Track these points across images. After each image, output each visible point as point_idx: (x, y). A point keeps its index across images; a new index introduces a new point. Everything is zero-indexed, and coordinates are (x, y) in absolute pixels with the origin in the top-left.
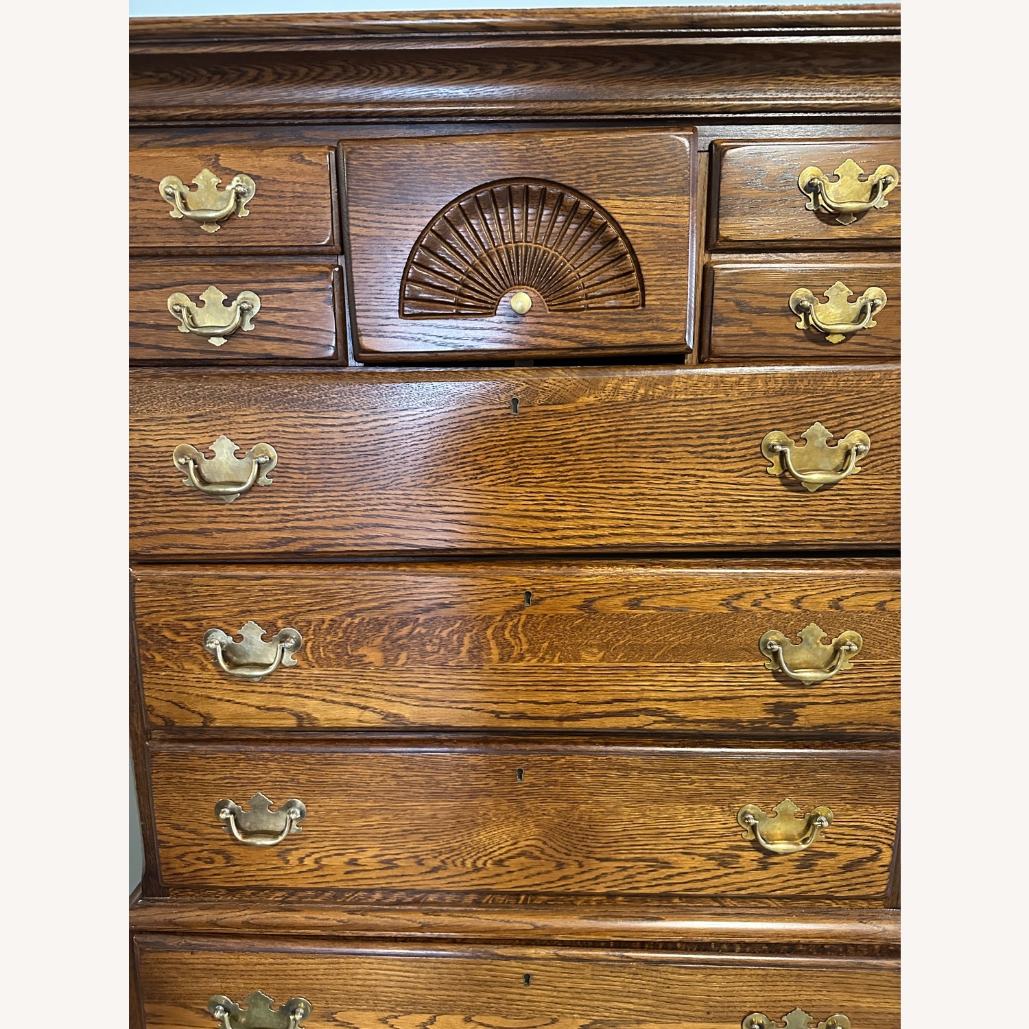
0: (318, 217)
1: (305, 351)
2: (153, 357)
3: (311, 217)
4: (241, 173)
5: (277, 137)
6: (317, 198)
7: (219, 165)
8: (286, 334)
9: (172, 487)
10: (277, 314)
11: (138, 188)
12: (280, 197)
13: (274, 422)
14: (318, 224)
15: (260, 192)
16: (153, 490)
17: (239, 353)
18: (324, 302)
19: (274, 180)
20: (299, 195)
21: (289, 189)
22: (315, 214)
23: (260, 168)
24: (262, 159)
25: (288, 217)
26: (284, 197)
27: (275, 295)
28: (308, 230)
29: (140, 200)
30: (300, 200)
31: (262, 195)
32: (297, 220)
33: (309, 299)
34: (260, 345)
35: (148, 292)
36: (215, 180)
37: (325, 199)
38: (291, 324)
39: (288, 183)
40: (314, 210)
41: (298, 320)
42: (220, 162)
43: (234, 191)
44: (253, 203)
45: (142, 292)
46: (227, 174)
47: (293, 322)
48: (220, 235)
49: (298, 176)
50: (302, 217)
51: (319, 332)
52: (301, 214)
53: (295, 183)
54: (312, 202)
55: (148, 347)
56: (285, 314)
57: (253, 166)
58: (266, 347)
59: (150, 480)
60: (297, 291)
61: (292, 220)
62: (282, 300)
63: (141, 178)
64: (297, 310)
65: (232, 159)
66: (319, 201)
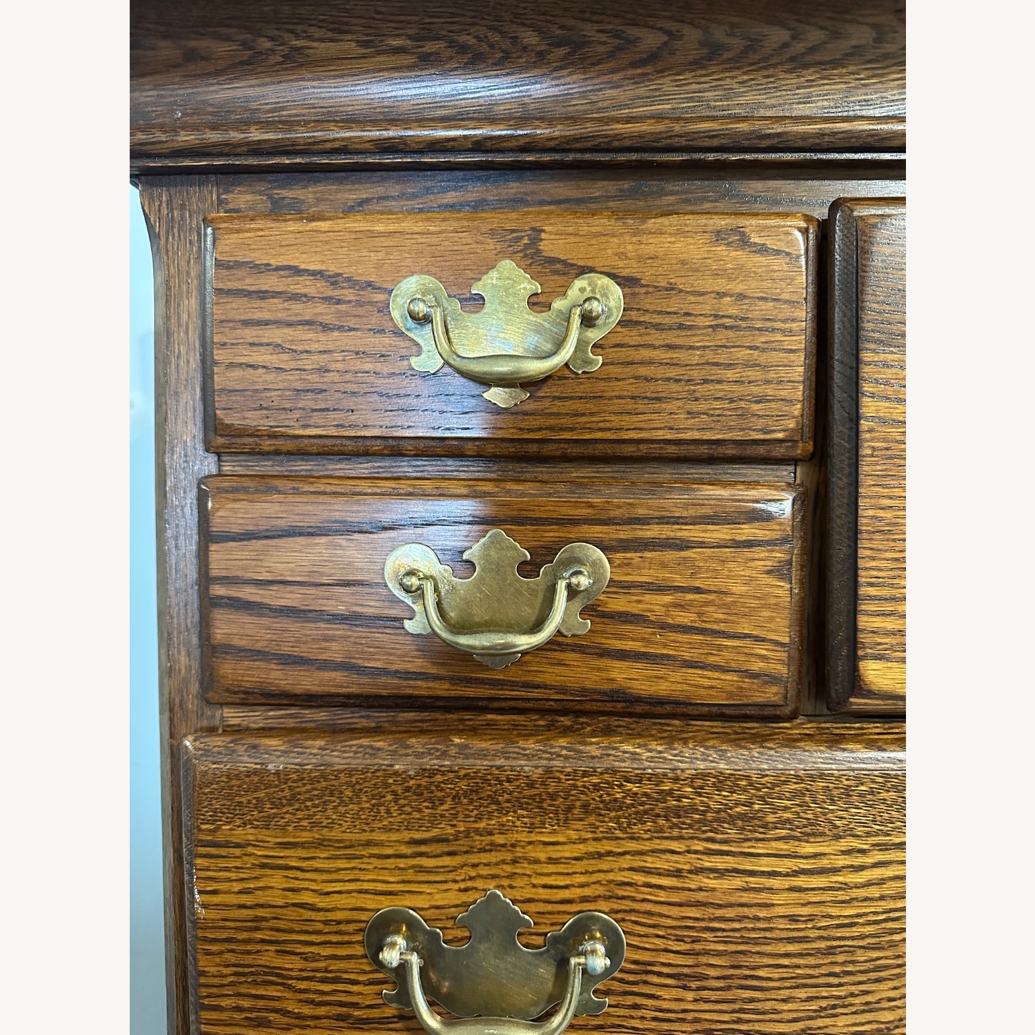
0: (772, 375)
1: (712, 687)
2: (333, 690)
3: (754, 374)
4: (592, 270)
5: (672, 193)
6: (773, 330)
7: (538, 252)
8: (665, 646)
9: (355, 1005)
10: (647, 598)
11: (339, 302)
12: (681, 327)
13: (626, 862)
14: (770, 391)
15: (634, 315)
16: (307, 1010)
17: (545, 687)
18: (769, 572)
19: (671, 288)
20: (727, 321)
21: (707, 309)
22: (764, 368)
23: (640, 259)
24: (644, 238)
25: (695, 374)
26: (690, 328)
27: (648, 554)
28: (743, 404)
29: (340, 328)
30: (730, 333)
31: (638, 323)
32: (719, 382)
33: (731, 565)
34: (599, 670)
35: (340, 540)
36: (528, 286)
37: (791, 333)
38: (679, 620)
39: (702, 294)
40: (763, 358)
41: (700, 614)
42: (543, 246)
43: (578, 311)
44: (615, 340)
45: (323, 540)
46: (556, 272)
47: (685, 618)
48: (525, 413)
49: (730, 279)
50: (730, 374)
51: (747, 642)
52: (730, 366)
53: (720, 295)
54: (760, 340)
55: (325, 665)
56: (667, 599)
57: (623, 255)
58: (613, 675)
59: (303, 985)
60: (702, 545)
61: (706, 381)
62: (663, 565)
63: (349, 279)
64: (698, 590)
65: (572, 239)
66: (779, 337)
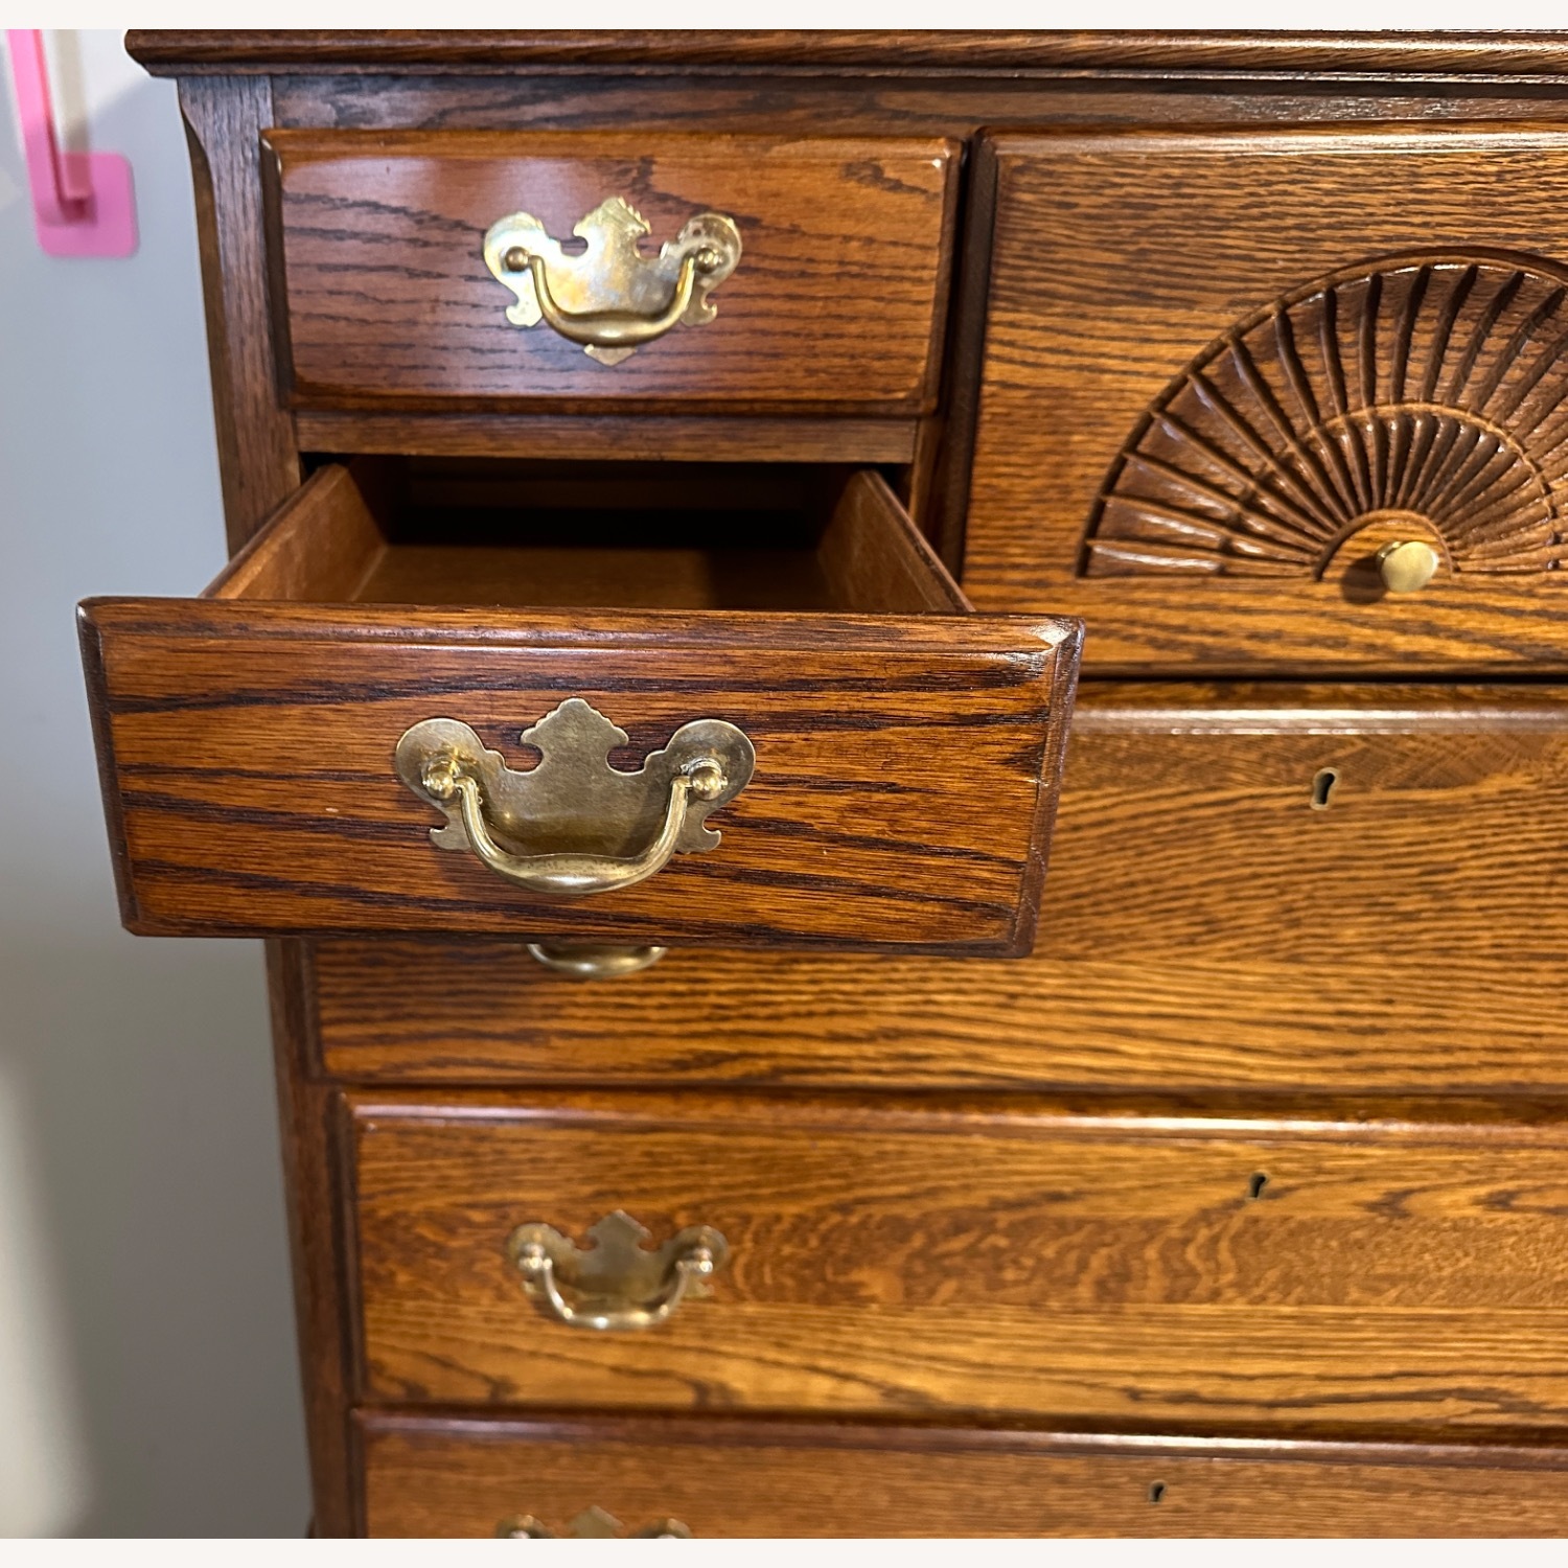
0: (896, 330)
3: (880, 328)
4: (707, 208)
5: (803, 106)
6: (902, 279)
7: (648, 187)
11: (426, 244)
12: (803, 274)
14: (893, 346)
15: (752, 261)
19: (794, 230)
20: (855, 269)
21: (832, 255)
22: (891, 321)
23: (762, 196)
24: (767, 172)
25: (817, 328)
26: (814, 275)
28: (863, 361)
30: (856, 283)
31: (757, 270)
32: (841, 336)
36: (637, 226)
37: (920, 281)
39: (829, 237)
40: (892, 310)
42: (653, 179)
43: (691, 262)
44: (732, 288)
46: (668, 211)
48: (632, 371)
49: (858, 221)
50: (853, 328)
52: (853, 319)
53: (847, 239)
54: (887, 289)
57: (742, 192)
61: (827, 336)
63: (436, 218)
65: (686, 172)
66: (907, 286)
